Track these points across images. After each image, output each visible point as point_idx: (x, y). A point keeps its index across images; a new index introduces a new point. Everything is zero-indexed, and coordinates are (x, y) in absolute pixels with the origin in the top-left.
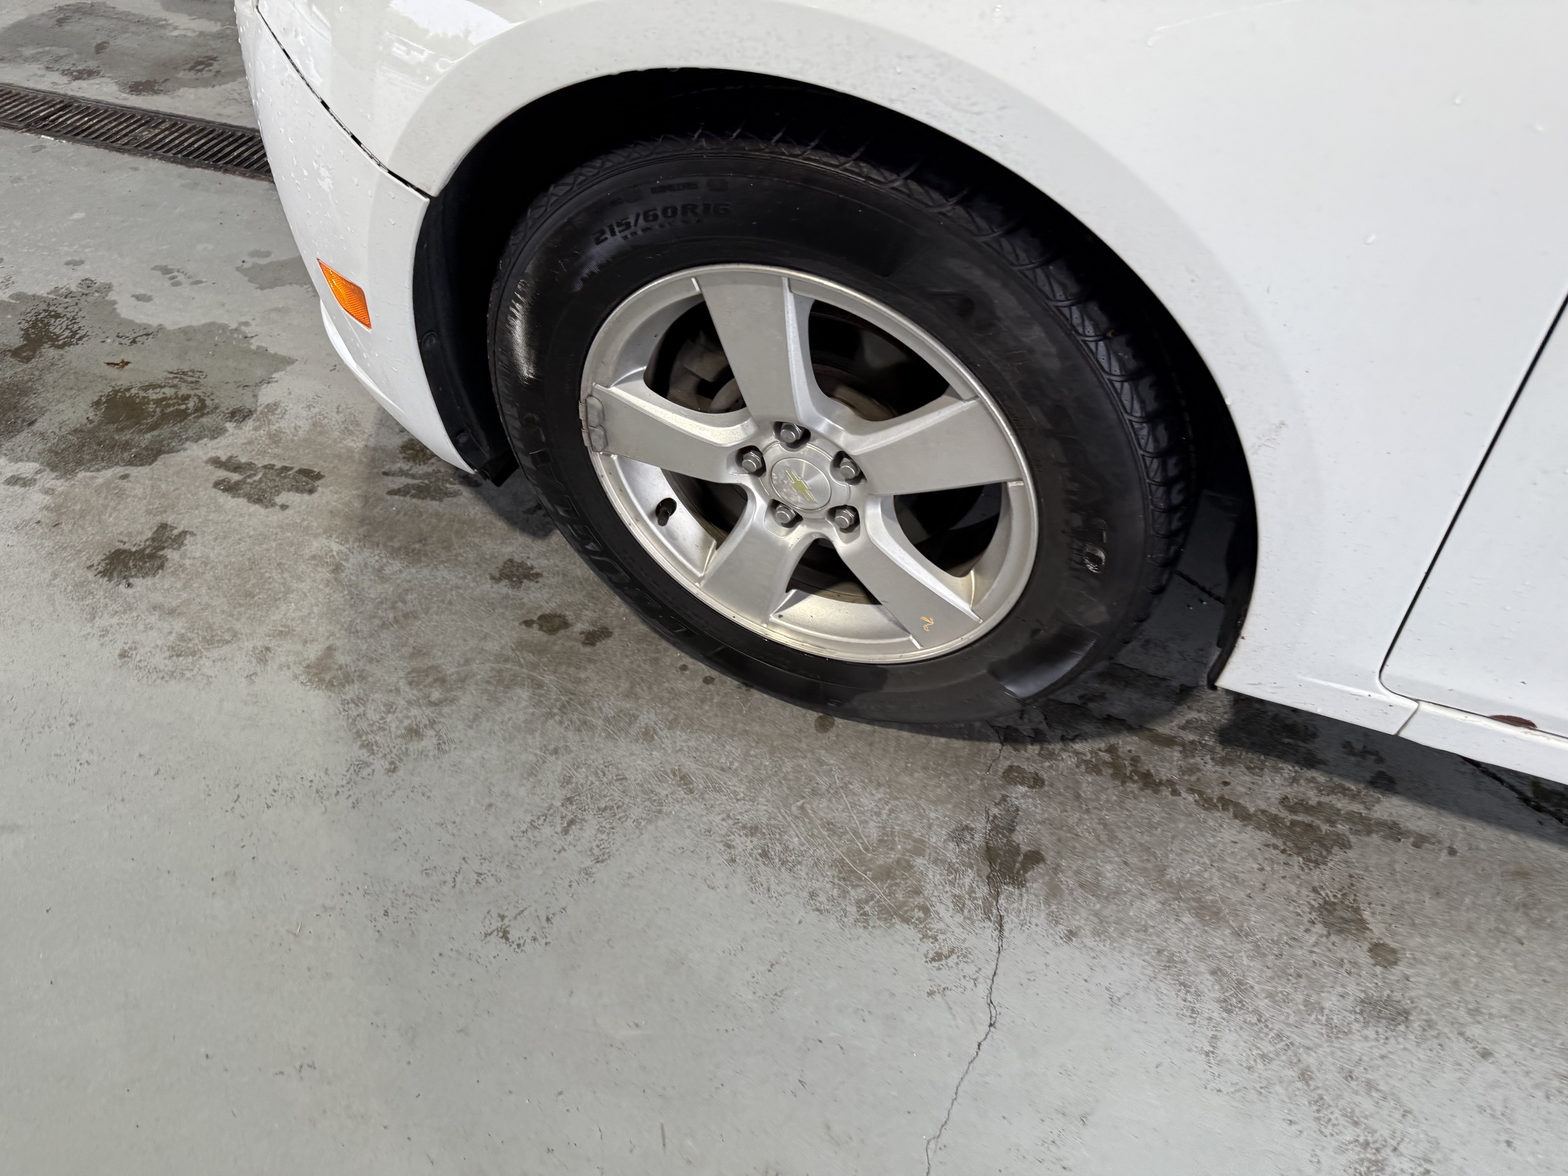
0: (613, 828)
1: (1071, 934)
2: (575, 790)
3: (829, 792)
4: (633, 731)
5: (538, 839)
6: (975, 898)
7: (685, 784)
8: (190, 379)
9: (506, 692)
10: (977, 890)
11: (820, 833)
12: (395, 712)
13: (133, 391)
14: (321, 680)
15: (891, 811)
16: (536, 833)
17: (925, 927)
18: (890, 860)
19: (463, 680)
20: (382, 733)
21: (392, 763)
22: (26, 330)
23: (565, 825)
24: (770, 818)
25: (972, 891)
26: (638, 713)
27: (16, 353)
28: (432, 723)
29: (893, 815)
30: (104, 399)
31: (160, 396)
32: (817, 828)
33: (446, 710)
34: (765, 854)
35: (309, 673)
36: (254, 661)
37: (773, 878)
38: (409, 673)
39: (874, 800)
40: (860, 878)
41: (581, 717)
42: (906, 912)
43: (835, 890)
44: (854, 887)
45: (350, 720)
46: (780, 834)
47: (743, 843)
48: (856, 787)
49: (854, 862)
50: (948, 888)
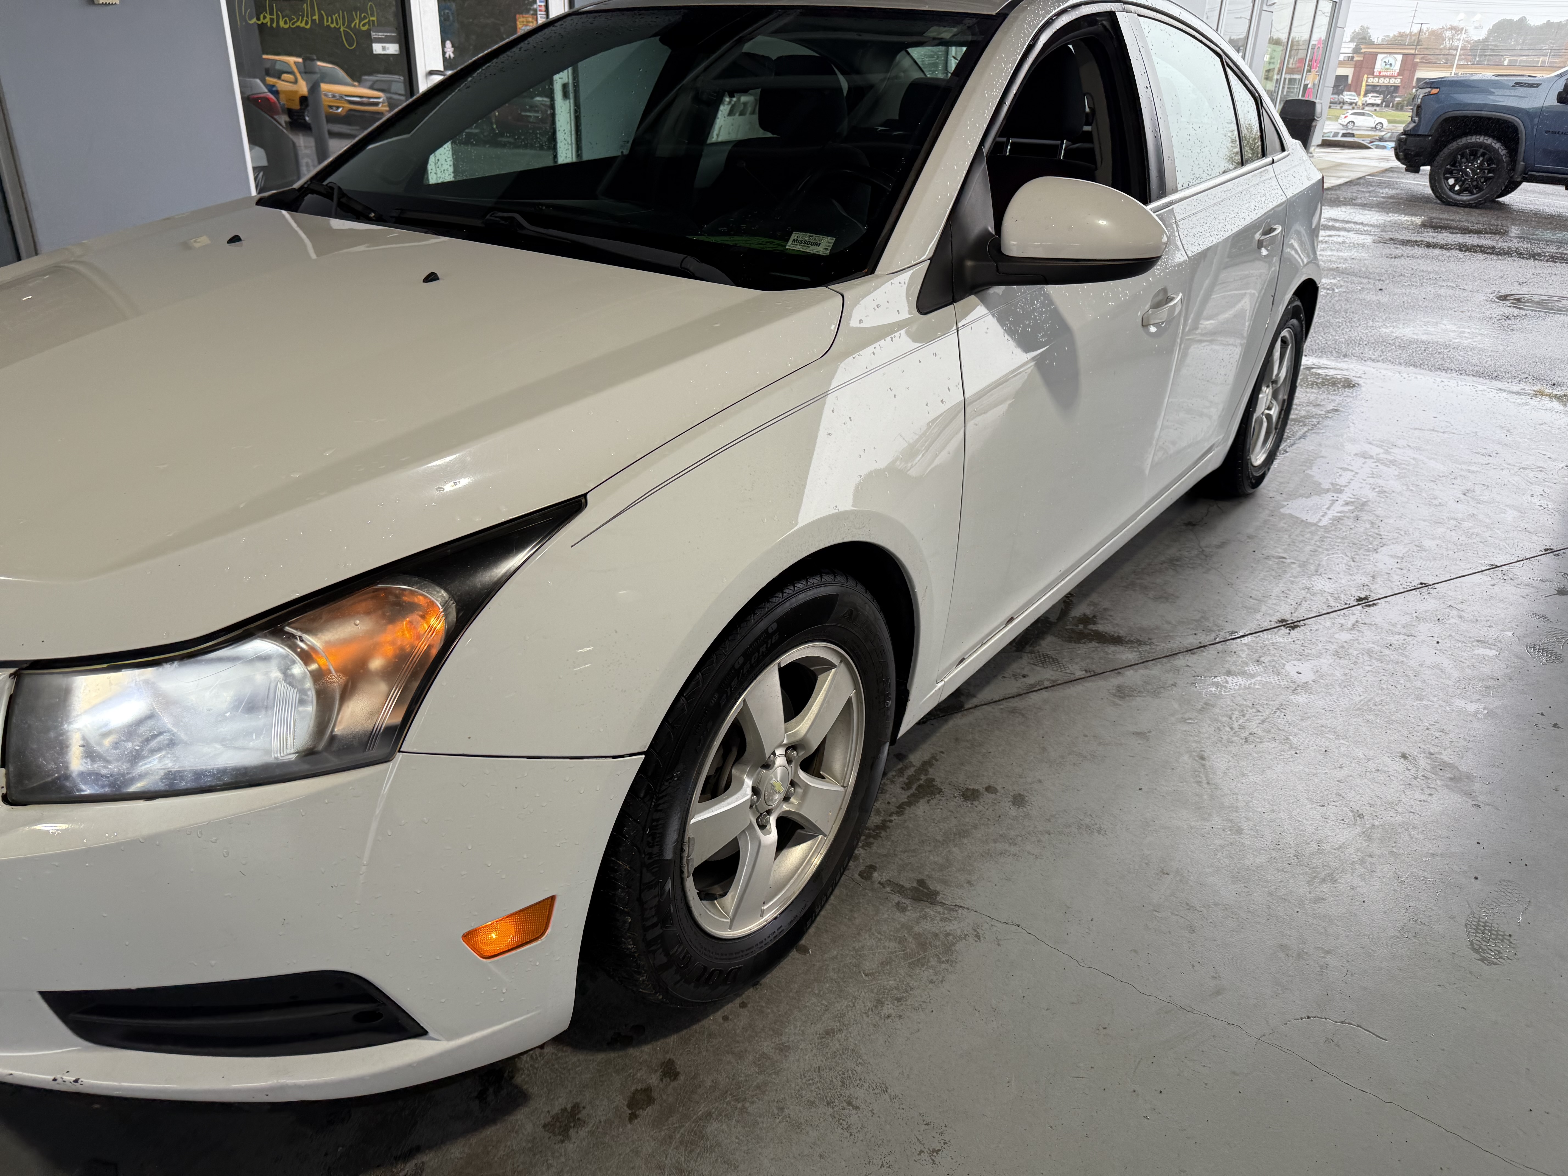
41: (751, 1089)
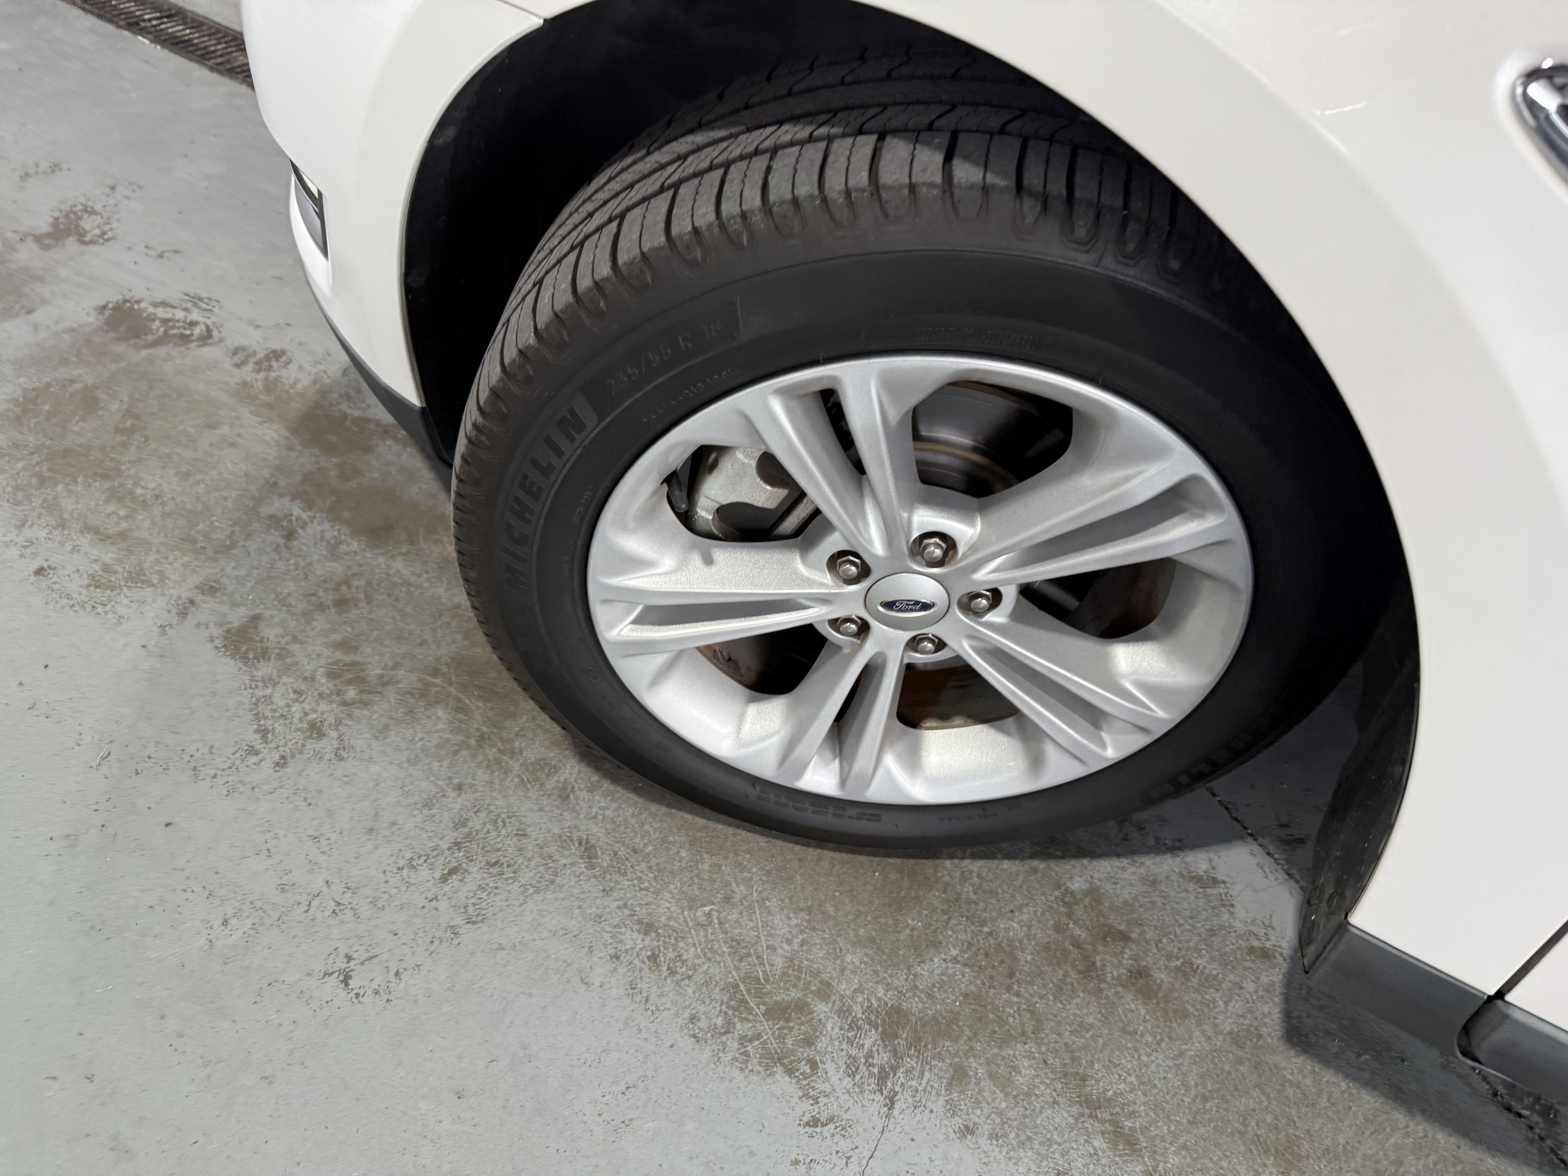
0: (496, 888)
1: (968, 1130)
2: (469, 834)
3: (742, 904)
4: (550, 784)
5: (412, 881)
6: (872, 1065)
7: (590, 858)
8: (204, 306)
9: (426, 709)
10: (876, 1056)
11: (720, 948)
12: (302, 702)
13: (143, 305)
14: (237, 649)
15: (803, 943)
16: (413, 875)
17: (808, 1084)
18: (790, 999)
19: (385, 684)
20: (281, 721)
21: (283, 757)
22: (57, 219)
23: (446, 872)
24: (669, 919)
25: (869, 1055)
26: (561, 765)
27: (38, 239)
28: (338, 723)
29: (805, 948)
30: (110, 306)
31: (169, 316)
32: (718, 941)
33: (356, 713)
34: (653, 958)
35: (226, 638)
36: (174, 611)
37: (655, 989)
38: (331, 664)
39: (789, 925)
40: (750, 1010)
42: (792, 1062)
43: (720, 1019)
44: (742, 1020)
45: (254, 699)
46: (676, 938)
47: (634, 939)
48: (773, 903)
49: (748, 990)
50: (844, 1047)
